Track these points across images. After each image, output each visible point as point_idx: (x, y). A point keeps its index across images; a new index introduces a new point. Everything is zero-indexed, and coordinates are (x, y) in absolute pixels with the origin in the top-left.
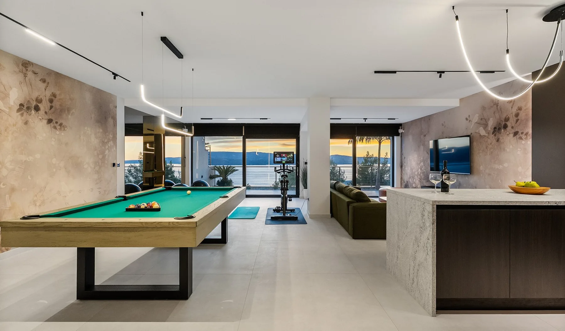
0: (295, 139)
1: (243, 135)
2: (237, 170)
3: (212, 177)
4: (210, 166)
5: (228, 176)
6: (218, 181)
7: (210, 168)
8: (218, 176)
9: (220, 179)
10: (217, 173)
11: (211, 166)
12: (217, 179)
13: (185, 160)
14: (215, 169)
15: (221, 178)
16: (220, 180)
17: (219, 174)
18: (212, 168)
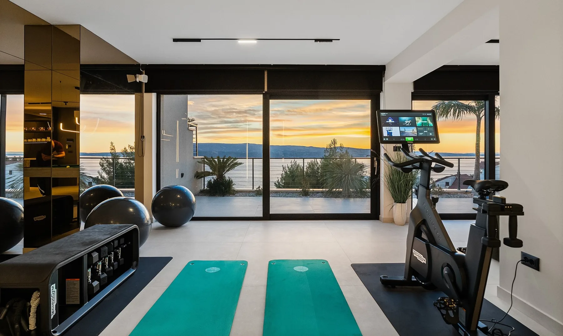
0: (370, 100)
1: (266, 89)
2: (241, 164)
3: (199, 175)
4: (195, 157)
5: (225, 173)
6: (209, 182)
7: (197, 160)
8: (208, 174)
9: (212, 178)
10: (208, 168)
11: (198, 157)
12: (207, 179)
13: (142, 142)
14: (204, 163)
15: (215, 177)
16: (212, 180)
17: (211, 171)
18: (200, 160)
